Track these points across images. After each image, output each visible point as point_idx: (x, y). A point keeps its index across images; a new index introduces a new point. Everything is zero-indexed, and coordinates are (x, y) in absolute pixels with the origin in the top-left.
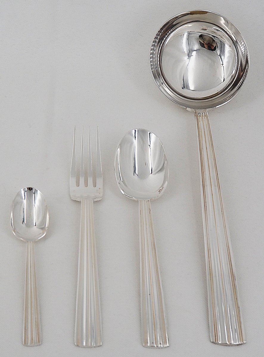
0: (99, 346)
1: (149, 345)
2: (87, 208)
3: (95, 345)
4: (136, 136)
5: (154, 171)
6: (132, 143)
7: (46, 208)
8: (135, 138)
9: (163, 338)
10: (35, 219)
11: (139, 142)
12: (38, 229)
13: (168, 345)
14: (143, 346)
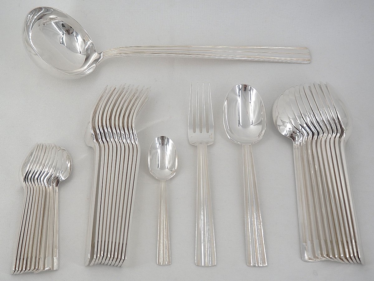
0: (214, 266)
1: (252, 265)
2: (202, 151)
3: (211, 265)
4: (240, 95)
5: (254, 123)
6: (237, 101)
7: (175, 153)
8: (239, 96)
9: (263, 260)
10: (167, 164)
11: (242, 99)
12: (169, 171)
13: (266, 265)
14: (248, 266)
